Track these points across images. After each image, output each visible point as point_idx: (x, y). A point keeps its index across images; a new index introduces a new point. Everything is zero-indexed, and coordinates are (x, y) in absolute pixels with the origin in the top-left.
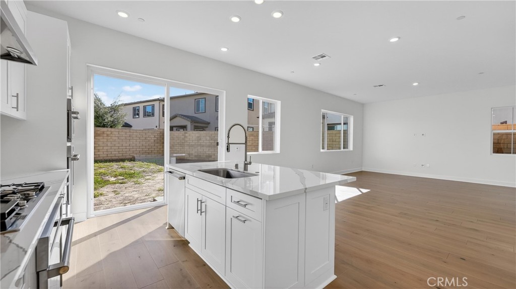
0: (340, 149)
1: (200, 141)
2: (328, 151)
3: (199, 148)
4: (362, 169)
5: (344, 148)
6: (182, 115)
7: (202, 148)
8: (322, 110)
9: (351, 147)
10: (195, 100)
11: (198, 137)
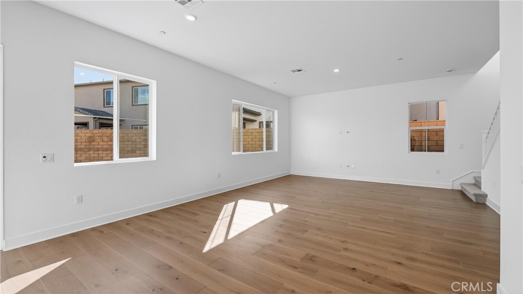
0: (262, 150)
1: (94, 143)
2: (244, 153)
3: (92, 152)
4: (290, 172)
5: (268, 149)
6: (82, 109)
7: (96, 152)
8: (233, 100)
9: (276, 148)
10: (104, 90)
11: (90, 137)
